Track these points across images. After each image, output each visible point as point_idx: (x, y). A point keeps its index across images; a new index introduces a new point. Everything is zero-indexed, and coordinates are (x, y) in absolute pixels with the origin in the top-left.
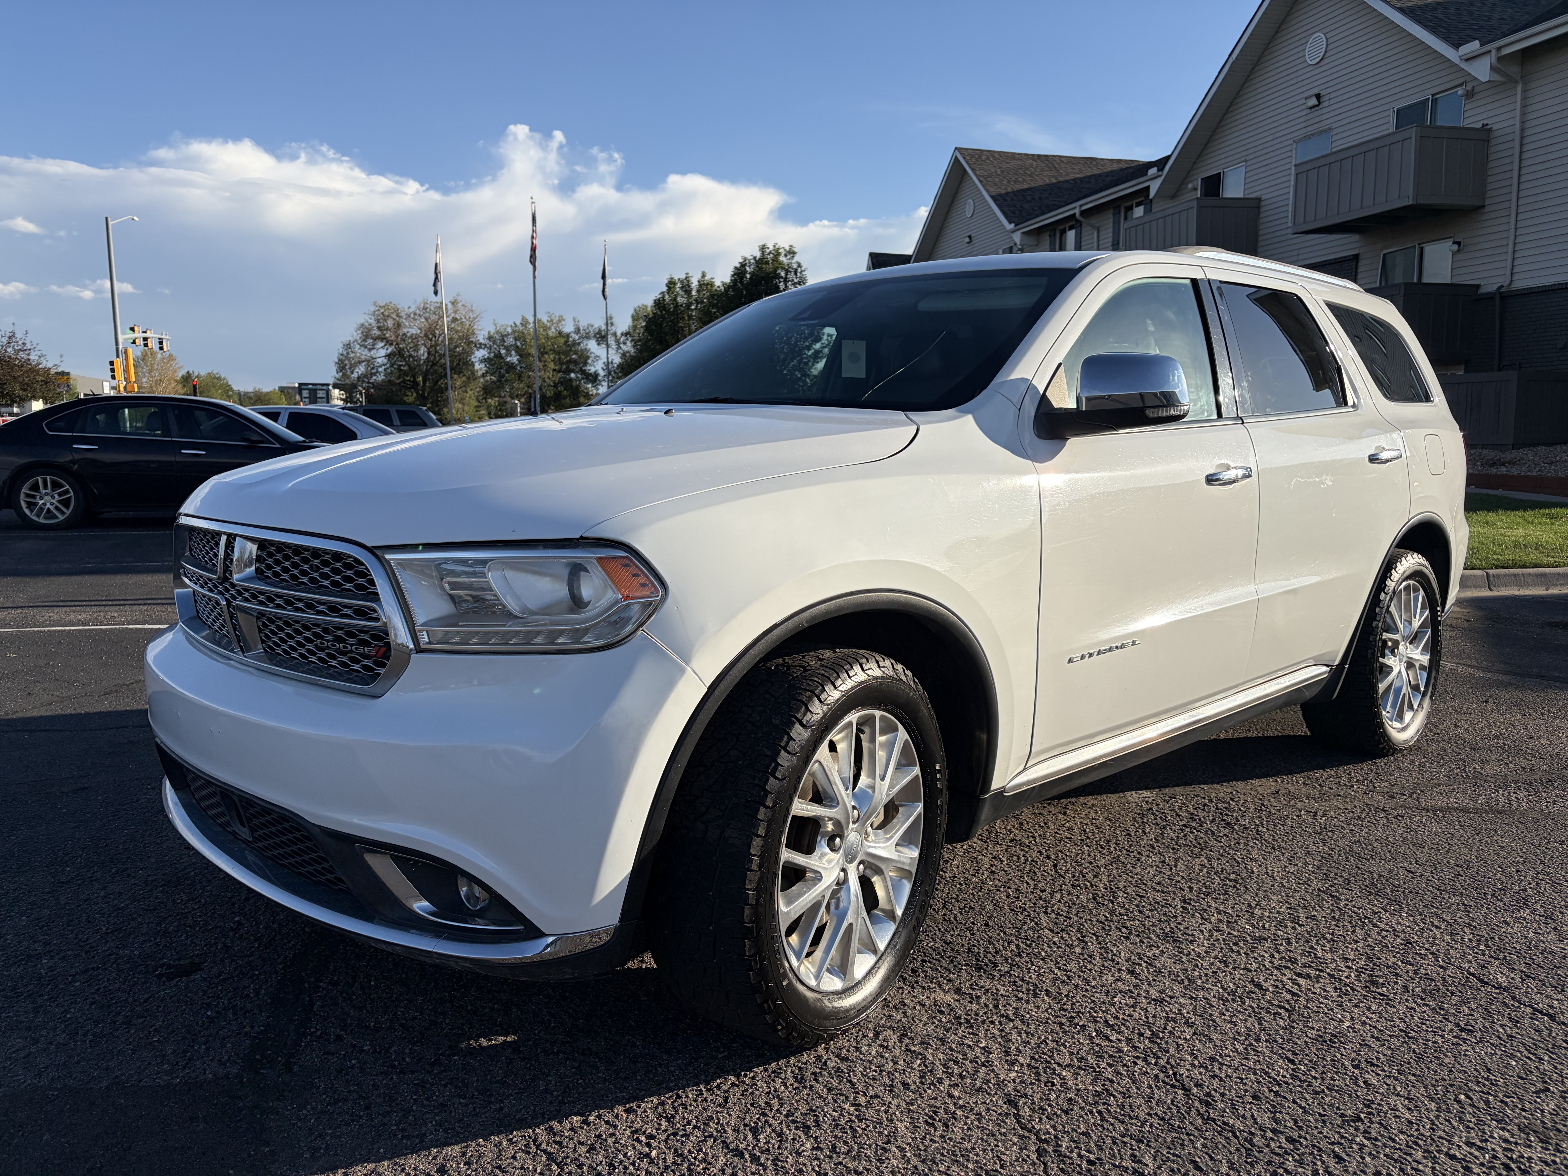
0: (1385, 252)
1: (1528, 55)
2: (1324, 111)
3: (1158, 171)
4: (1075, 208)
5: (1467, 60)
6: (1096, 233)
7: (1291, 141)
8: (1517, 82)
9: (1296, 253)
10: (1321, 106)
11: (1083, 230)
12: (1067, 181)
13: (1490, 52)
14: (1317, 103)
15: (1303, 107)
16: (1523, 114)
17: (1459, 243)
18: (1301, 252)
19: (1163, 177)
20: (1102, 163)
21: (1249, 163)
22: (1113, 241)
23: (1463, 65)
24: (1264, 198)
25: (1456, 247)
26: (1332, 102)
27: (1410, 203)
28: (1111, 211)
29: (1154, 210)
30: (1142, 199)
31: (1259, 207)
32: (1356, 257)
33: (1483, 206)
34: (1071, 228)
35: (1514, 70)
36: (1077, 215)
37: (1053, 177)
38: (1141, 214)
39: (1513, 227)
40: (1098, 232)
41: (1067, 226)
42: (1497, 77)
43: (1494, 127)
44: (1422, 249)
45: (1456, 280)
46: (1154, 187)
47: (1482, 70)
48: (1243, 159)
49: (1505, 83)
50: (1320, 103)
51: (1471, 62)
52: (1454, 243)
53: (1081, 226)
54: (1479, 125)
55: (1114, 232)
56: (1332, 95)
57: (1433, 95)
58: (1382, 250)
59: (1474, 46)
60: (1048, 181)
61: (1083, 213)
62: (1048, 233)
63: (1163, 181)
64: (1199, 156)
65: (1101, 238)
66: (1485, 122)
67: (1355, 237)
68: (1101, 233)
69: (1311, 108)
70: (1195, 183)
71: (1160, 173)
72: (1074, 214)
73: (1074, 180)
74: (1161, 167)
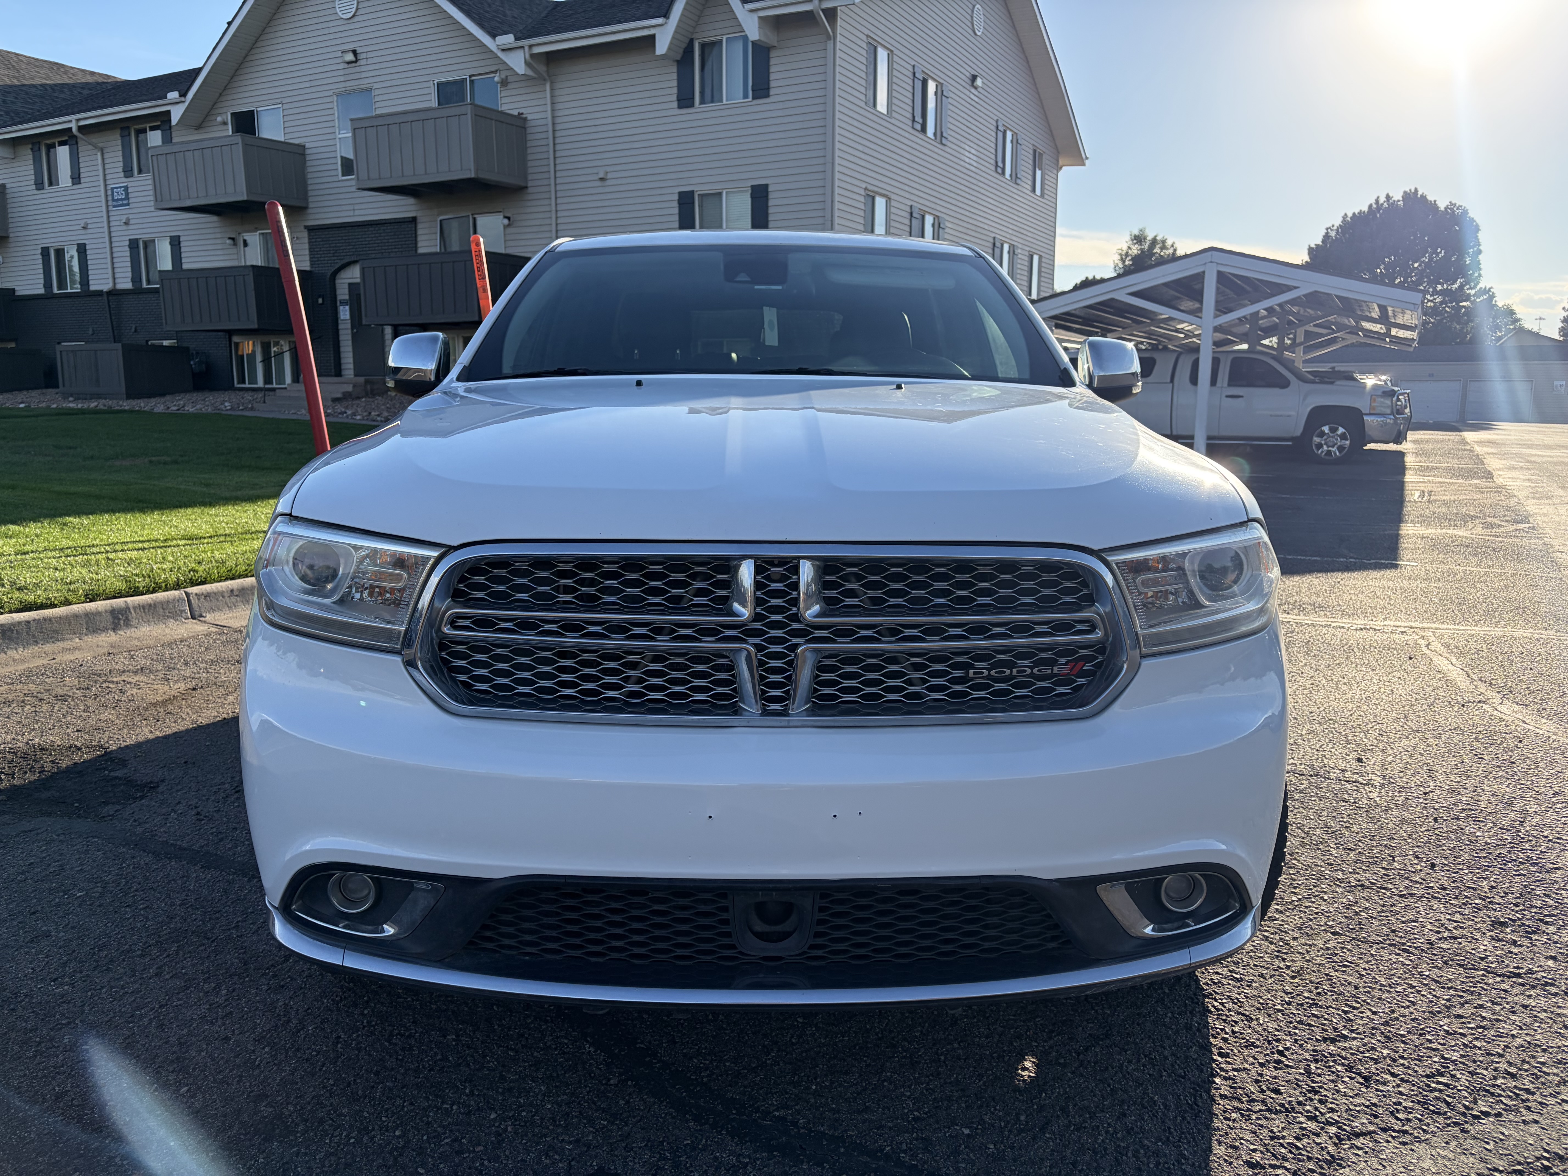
0: (442, 217)
1: (552, 58)
2: (364, 69)
3: (180, 96)
4: (70, 121)
5: (503, 50)
6: (99, 154)
7: (331, 93)
8: (545, 80)
9: (351, 207)
10: (358, 64)
11: (80, 149)
12: (34, 86)
13: (522, 47)
14: (354, 59)
15: (340, 60)
16: (553, 110)
17: (509, 218)
18: (356, 207)
19: (187, 104)
20: (72, 71)
21: (286, 106)
22: (125, 166)
23: (500, 54)
24: (307, 145)
25: (506, 221)
26: (370, 61)
27: (473, 176)
28: (118, 132)
29: (175, 140)
30: (159, 123)
31: (304, 155)
32: (414, 220)
33: (526, 187)
34: (62, 143)
35: (542, 68)
36: (74, 130)
37: (15, 77)
38: (159, 142)
39: (554, 209)
40: (103, 154)
41: (56, 141)
42: (530, 73)
43: (529, 117)
44: (475, 220)
45: (510, 251)
46: (177, 114)
47: (517, 62)
48: (279, 101)
49: (534, 78)
50: (356, 62)
51: (508, 53)
52: (506, 217)
53: (77, 143)
54: (515, 113)
55: (124, 156)
56: (369, 55)
57: (470, 76)
58: (439, 215)
59: (508, 39)
60: (8, 82)
61: (81, 129)
62: (30, 146)
63: (187, 108)
64: (225, 89)
65: (106, 161)
66: (521, 111)
67: (411, 201)
68: (106, 156)
69: (349, 63)
70: (224, 116)
71: (183, 99)
72: (71, 128)
73: (42, 85)
74: (183, 92)
